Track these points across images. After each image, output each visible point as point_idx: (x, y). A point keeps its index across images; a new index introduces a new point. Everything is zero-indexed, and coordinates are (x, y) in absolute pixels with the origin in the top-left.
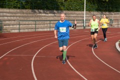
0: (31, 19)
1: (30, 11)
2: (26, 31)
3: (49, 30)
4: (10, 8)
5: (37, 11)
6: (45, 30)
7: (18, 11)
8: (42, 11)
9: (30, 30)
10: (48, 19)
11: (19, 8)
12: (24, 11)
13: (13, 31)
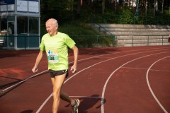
0: (144, 34)
1: (143, 26)
2: (139, 45)
3: (161, 44)
4: (123, 24)
5: (149, 26)
6: (158, 44)
7: (132, 26)
8: (154, 26)
9: (142, 45)
10: (161, 34)
11: (132, 24)
12: (137, 26)
13: (127, 45)
